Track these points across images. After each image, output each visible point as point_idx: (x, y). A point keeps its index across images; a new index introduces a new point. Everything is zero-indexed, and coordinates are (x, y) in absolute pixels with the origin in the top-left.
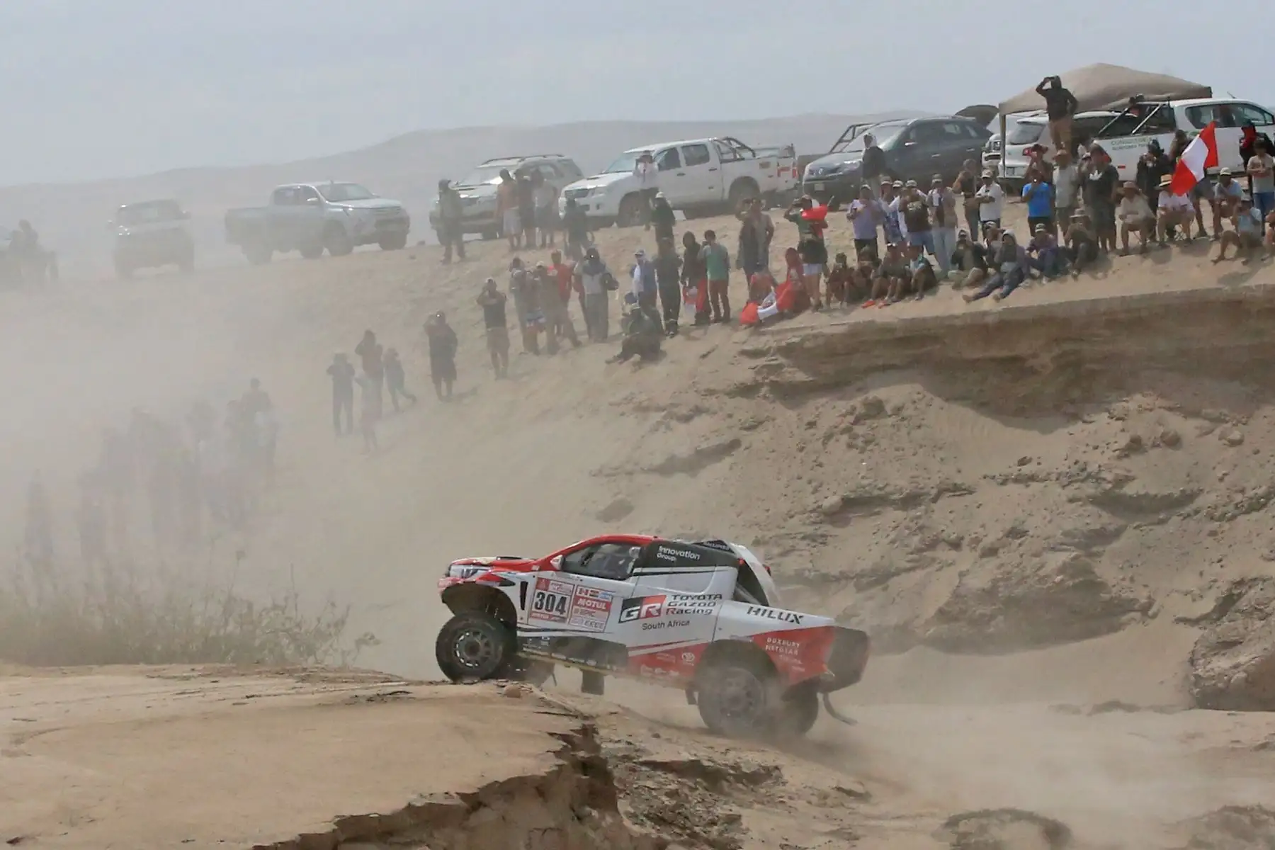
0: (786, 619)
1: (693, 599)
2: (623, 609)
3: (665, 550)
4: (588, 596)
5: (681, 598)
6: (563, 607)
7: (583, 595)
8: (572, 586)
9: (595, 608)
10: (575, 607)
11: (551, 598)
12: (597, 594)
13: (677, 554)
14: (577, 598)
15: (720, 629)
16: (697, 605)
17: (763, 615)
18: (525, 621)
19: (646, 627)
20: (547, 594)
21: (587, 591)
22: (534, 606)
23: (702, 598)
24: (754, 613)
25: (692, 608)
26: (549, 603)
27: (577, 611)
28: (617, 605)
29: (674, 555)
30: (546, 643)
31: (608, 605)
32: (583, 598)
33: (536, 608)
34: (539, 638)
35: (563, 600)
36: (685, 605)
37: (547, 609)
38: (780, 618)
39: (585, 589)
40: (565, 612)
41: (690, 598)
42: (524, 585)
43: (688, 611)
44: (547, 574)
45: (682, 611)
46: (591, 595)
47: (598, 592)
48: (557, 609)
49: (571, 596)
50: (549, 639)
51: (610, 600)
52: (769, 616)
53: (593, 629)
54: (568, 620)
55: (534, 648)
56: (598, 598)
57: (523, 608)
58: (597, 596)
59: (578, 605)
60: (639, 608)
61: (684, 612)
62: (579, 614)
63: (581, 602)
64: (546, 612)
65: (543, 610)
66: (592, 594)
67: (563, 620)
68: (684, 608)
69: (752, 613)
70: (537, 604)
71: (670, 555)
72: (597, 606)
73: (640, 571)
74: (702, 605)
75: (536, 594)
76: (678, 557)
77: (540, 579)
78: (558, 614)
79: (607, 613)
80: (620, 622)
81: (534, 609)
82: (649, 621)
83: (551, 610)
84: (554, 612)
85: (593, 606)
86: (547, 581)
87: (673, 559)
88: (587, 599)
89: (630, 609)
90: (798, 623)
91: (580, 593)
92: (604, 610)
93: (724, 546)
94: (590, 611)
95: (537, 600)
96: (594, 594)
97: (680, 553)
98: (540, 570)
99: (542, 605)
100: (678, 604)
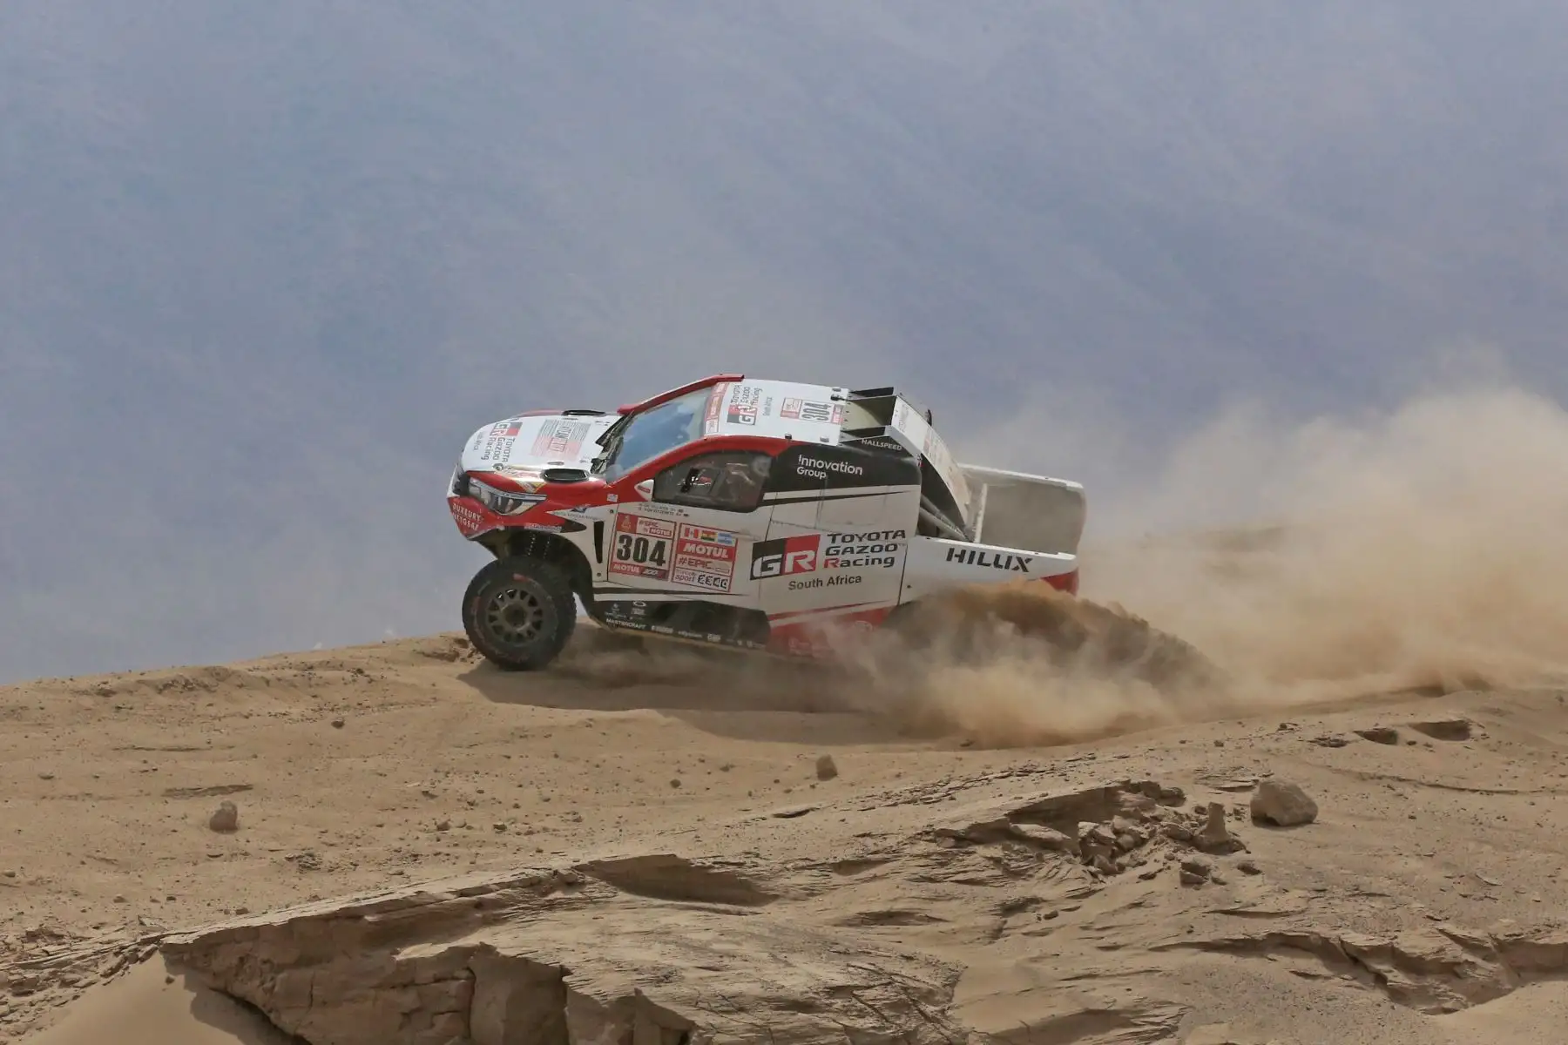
0: (1007, 567)
1: (861, 539)
2: (755, 558)
3: (809, 462)
4: (699, 539)
5: (843, 540)
6: (661, 556)
7: (691, 537)
8: (673, 525)
9: (711, 556)
10: (680, 556)
11: (642, 543)
12: (711, 536)
13: (827, 467)
14: (682, 543)
15: (909, 587)
16: (869, 550)
17: (970, 562)
18: (604, 576)
19: (792, 586)
20: (634, 537)
21: (697, 531)
22: (615, 556)
23: (874, 536)
24: (957, 559)
25: (863, 556)
26: (637, 551)
27: (683, 561)
28: (745, 552)
29: (822, 470)
30: (641, 612)
31: (731, 554)
32: (692, 542)
33: (619, 556)
34: (630, 604)
35: (660, 546)
36: (852, 551)
37: (636, 558)
38: (996, 564)
39: (692, 529)
40: (664, 562)
41: (856, 539)
42: (599, 527)
43: (858, 563)
44: (630, 508)
45: (848, 562)
46: (703, 538)
47: (714, 533)
48: (652, 559)
49: (673, 540)
50: (644, 605)
51: (734, 545)
52: (980, 563)
53: (713, 589)
54: (671, 573)
55: (622, 619)
56: (716, 542)
57: (600, 560)
58: (713, 540)
59: (685, 553)
60: (780, 556)
61: (852, 564)
62: (686, 565)
63: (689, 548)
64: (636, 563)
65: (631, 560)
66: (705, 535)
67: (663, 575)
68: (848, 556)
69: (955, 560)
70: (620, 551)
71: (816, 469)
72: (715, 554)
73: (774, 498)
74: (877, 549)
75: (618, 539)
76: (829, 472)
77: (621, 516)
78: (654, 565)
79: (729, 564)
80: (753, 578)
81: (615, 559)
82: (800, 578)
83: (643, 560)
84: (648, 563)
85: (708, 554)
86: (634, 519)
87: (822, 475)
88: (697, 544)
89: (766, 558)
90: (1025, 569)
91: (687, 535)
92: (724, 559)
93: (894, 446)
94: (701, 561)
95: (619, 546)
96: (709, 536)
97: (831, 465)
98: (620, 501)
99: (628, 552)
100: (841, 550)
